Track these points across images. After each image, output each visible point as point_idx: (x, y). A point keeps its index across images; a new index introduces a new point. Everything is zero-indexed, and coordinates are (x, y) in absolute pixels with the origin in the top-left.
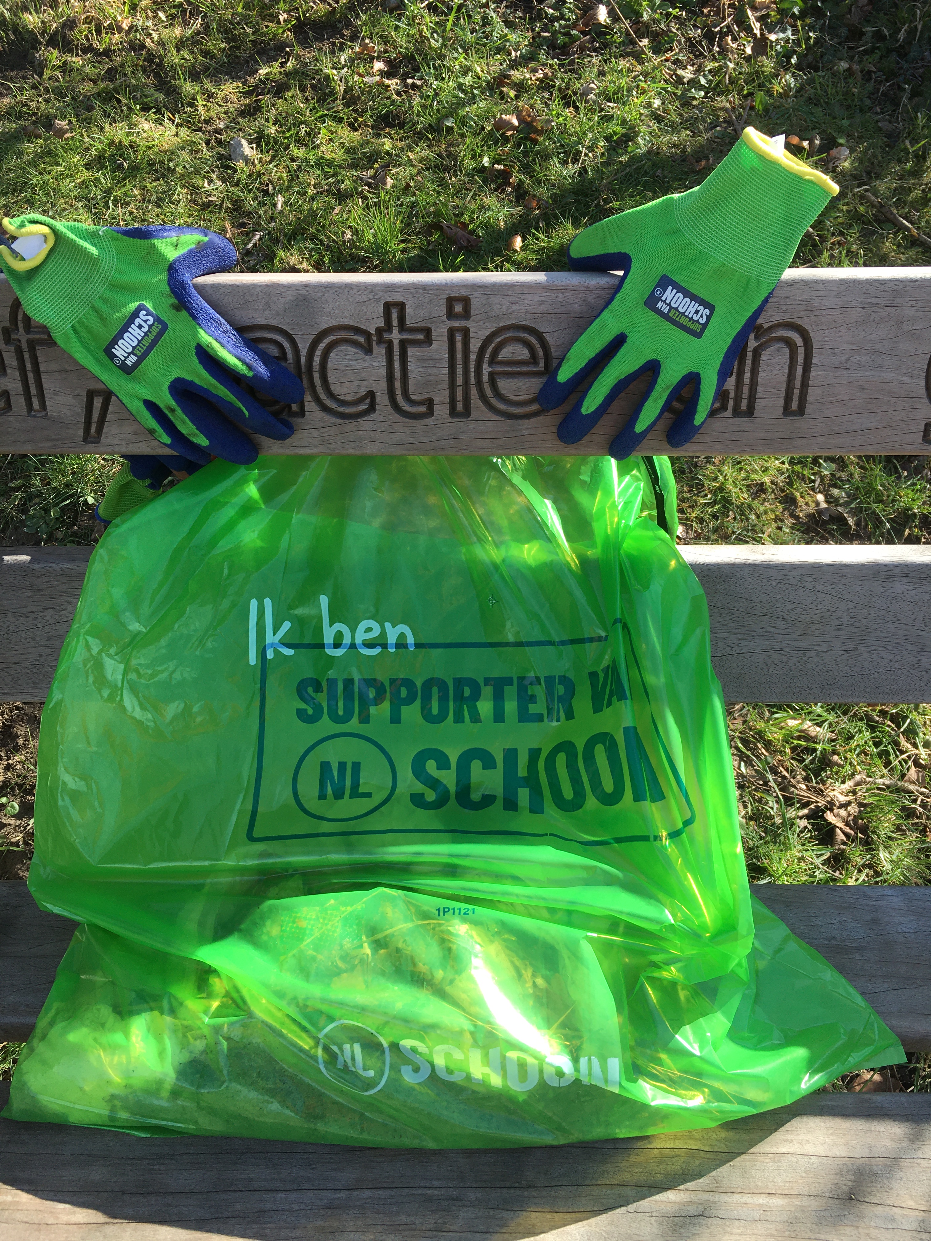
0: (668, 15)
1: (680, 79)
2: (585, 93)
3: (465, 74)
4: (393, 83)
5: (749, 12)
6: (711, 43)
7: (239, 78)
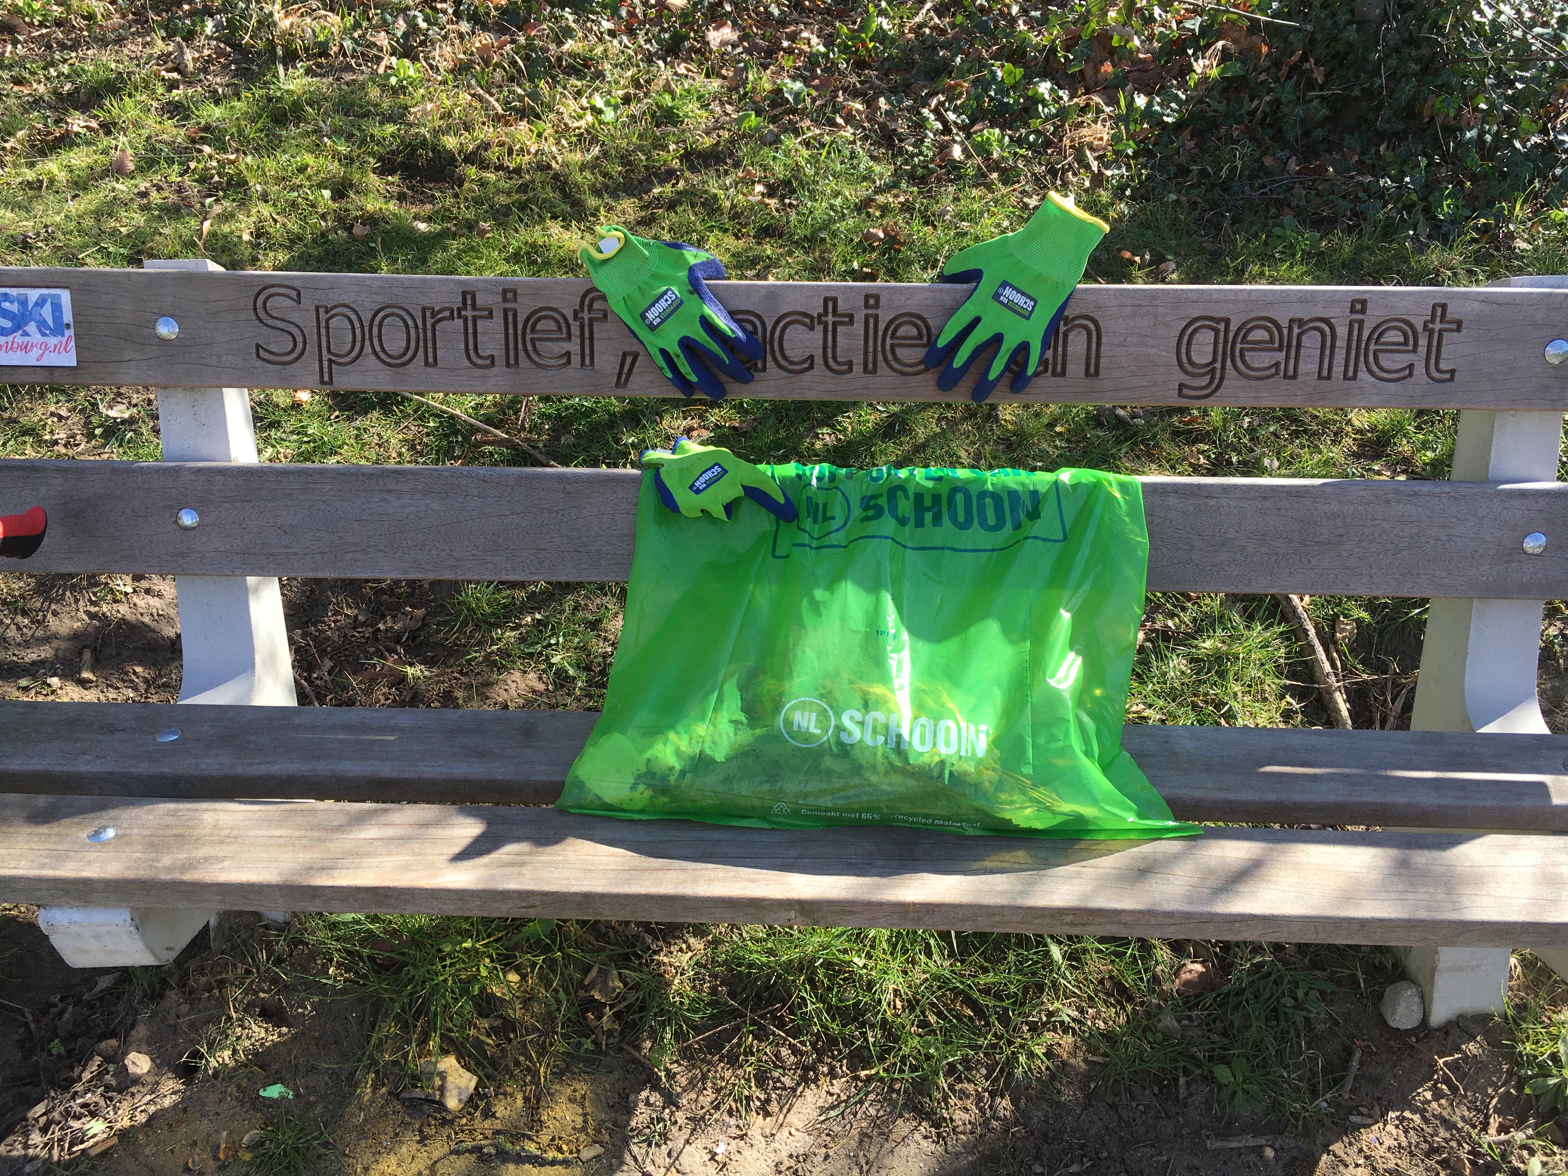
0: (1015, 154)
1: (1026, 206)
2: (944, 213)
3: (836, 196)
4: (773, 202)
5: (1088, 153)
6: (1055, 177)
7: (634, 196)
